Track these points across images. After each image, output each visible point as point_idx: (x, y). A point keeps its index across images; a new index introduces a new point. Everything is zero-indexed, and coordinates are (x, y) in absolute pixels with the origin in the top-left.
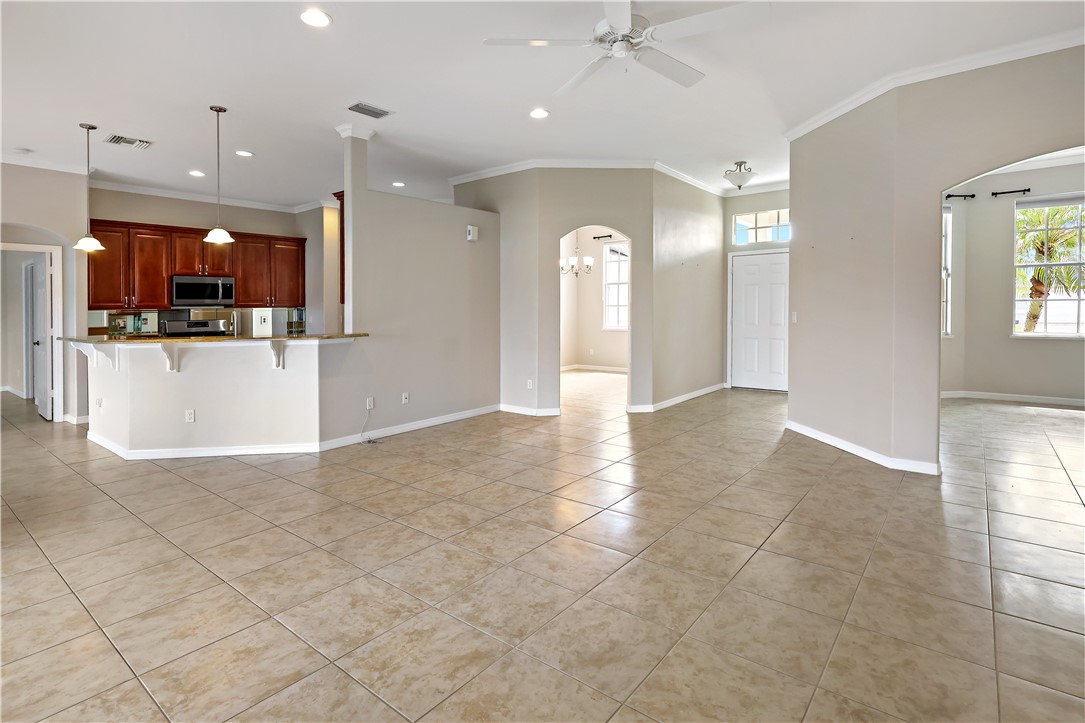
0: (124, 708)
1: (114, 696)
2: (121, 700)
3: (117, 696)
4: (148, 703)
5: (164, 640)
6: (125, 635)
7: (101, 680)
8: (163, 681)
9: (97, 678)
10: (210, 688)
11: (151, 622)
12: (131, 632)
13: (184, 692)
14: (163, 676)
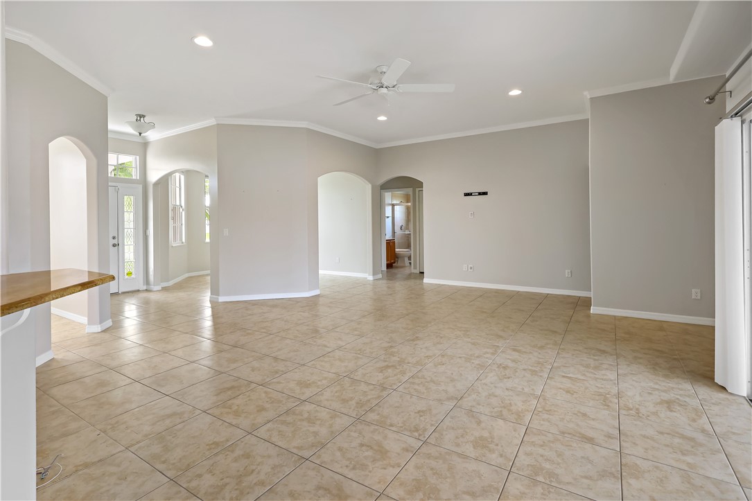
0: (631, 406)
1: (633, 412)
2: (631, 409)
3: (631, 412)
4: (621, 401)
5: (593, 419)
6: (609, 436)
7: (635, 422)
8: (610, 404)
9: (636, 425)
10: (596, 391)
11: (591, 434)
12: (605, 436)
13: (605, 396)
14: (608, 406)
